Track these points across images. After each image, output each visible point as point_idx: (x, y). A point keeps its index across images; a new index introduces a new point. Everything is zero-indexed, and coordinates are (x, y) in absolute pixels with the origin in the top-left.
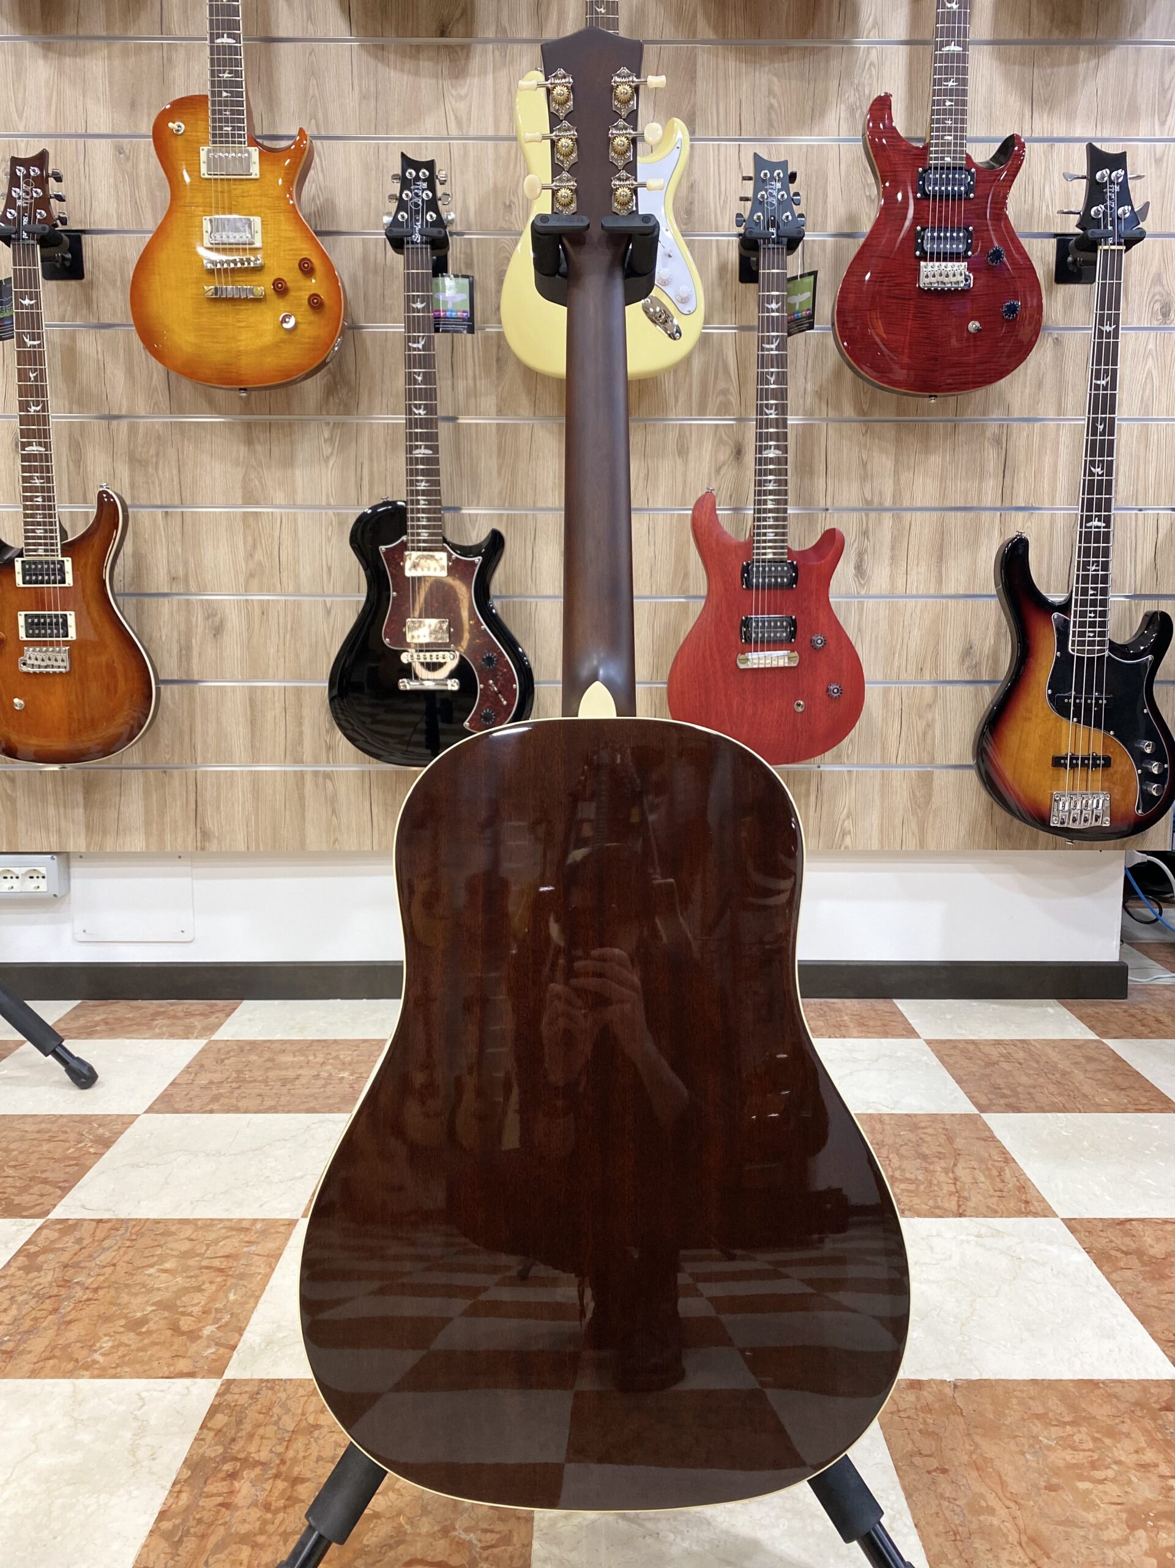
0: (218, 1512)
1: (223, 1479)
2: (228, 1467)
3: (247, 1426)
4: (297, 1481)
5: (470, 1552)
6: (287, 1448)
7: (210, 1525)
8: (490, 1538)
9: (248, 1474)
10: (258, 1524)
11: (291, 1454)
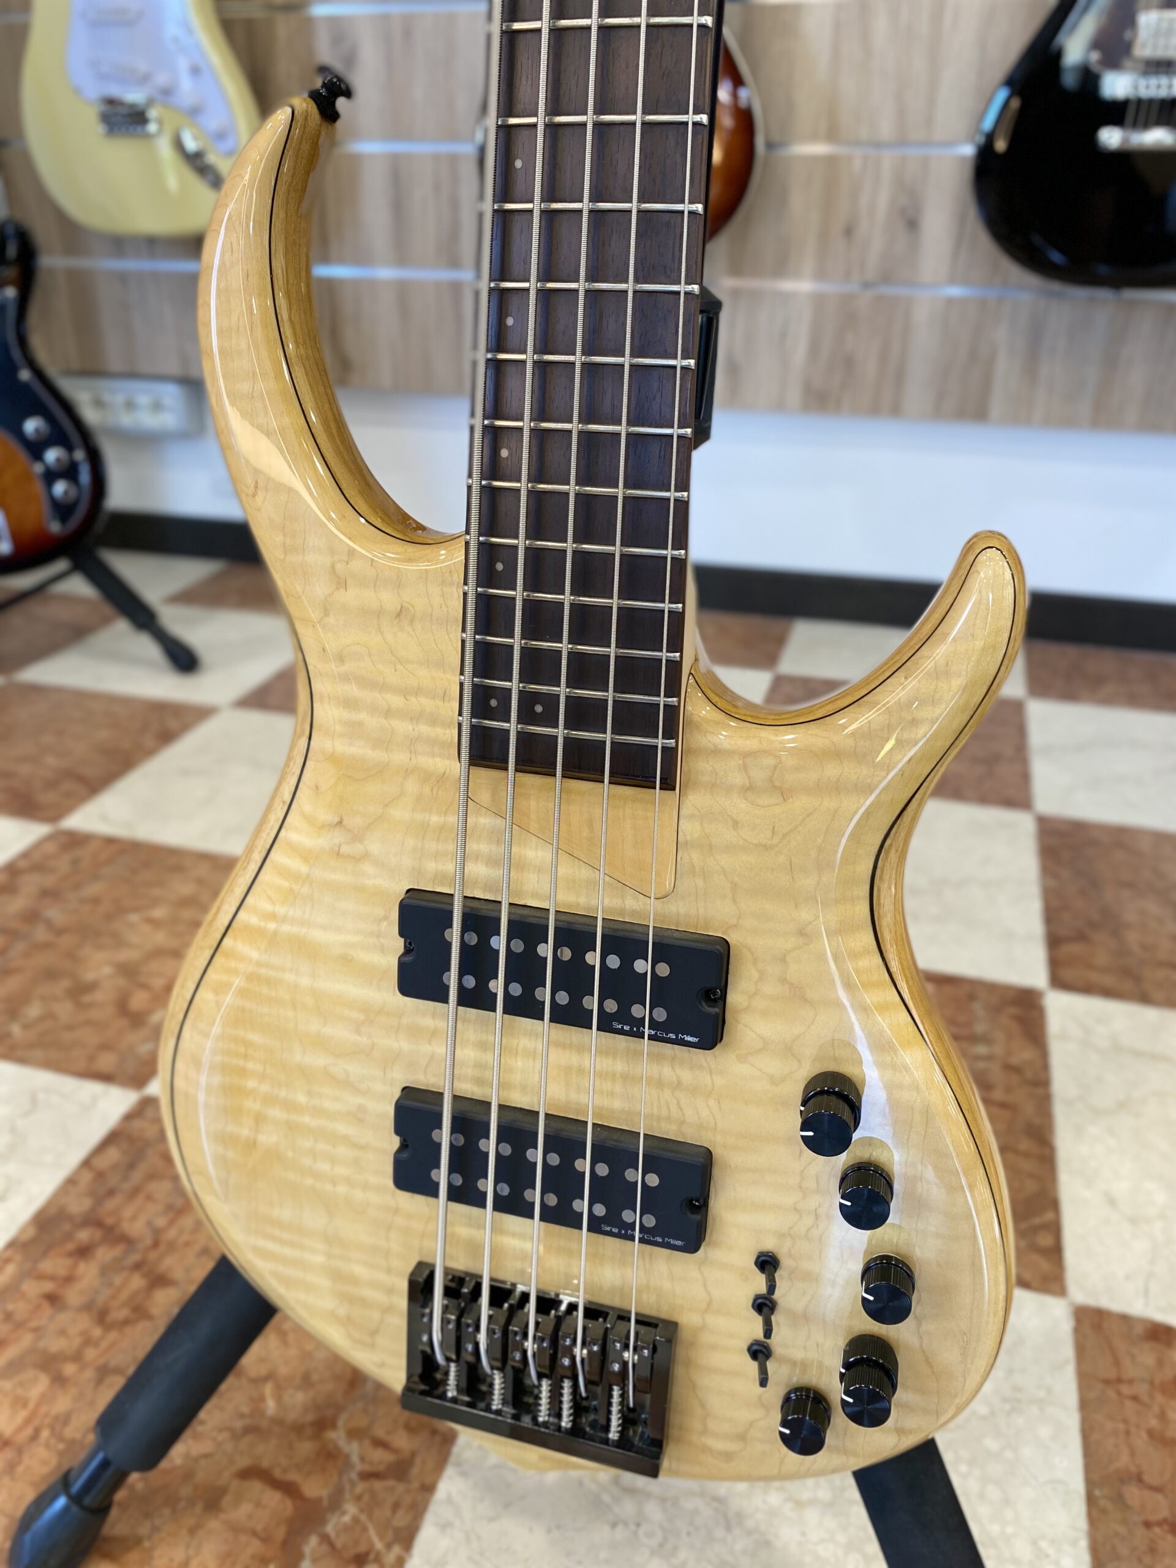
0: (38, 1307)
1: (70, 1254)
2: (84, 1235)
3: (137, 1176)
4: (159, 1281)
5: (341, 1474)
6: (171, 1222)
7: (19, 1325)
8: (380, 1458)
9: (104, 1254)
10: (76, 1342)
11: (172, 1234)
